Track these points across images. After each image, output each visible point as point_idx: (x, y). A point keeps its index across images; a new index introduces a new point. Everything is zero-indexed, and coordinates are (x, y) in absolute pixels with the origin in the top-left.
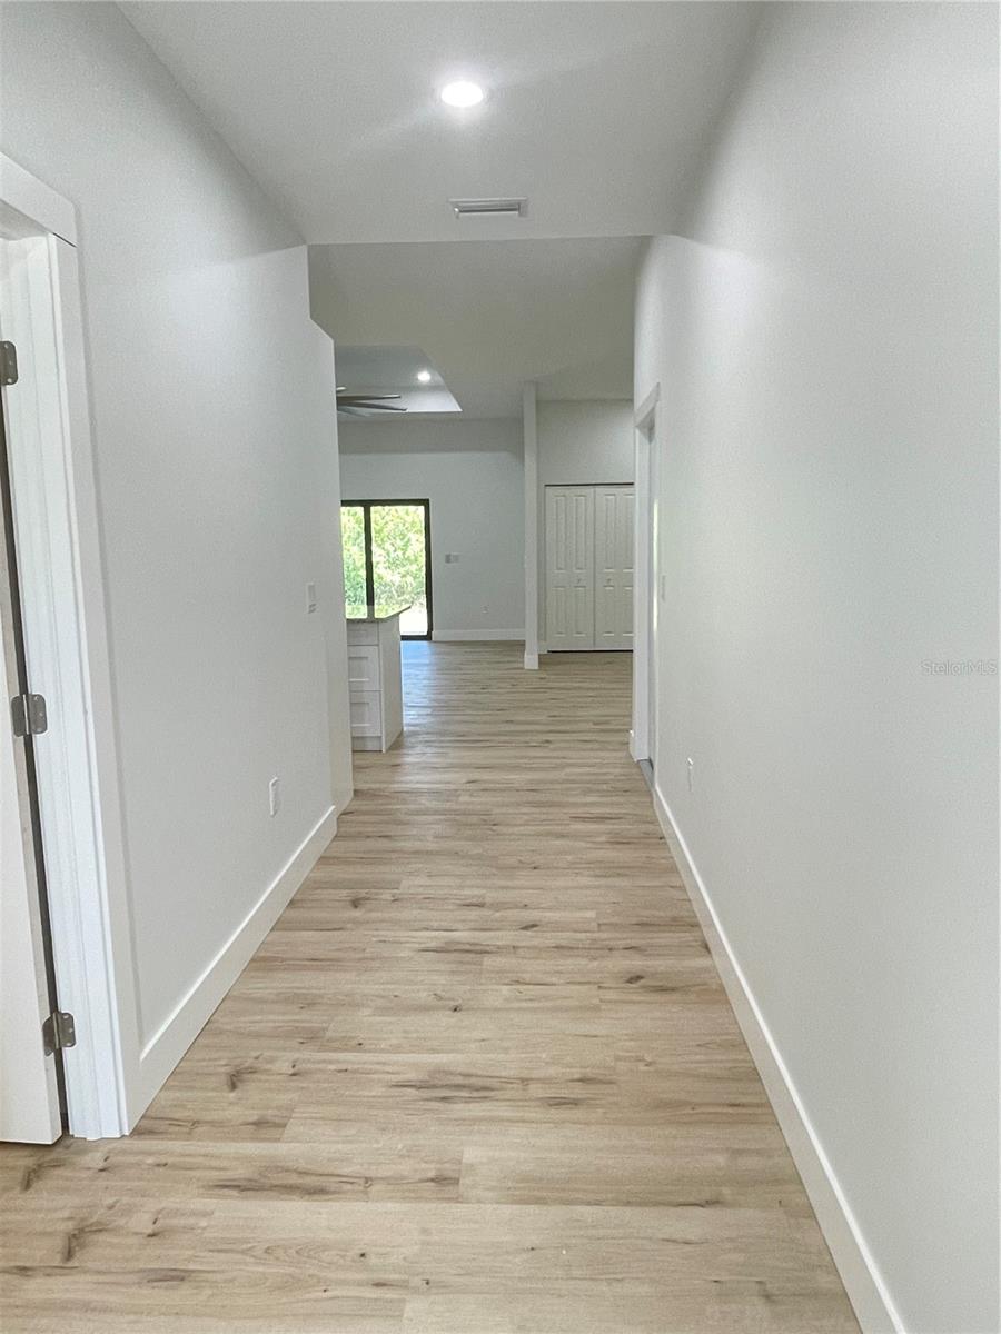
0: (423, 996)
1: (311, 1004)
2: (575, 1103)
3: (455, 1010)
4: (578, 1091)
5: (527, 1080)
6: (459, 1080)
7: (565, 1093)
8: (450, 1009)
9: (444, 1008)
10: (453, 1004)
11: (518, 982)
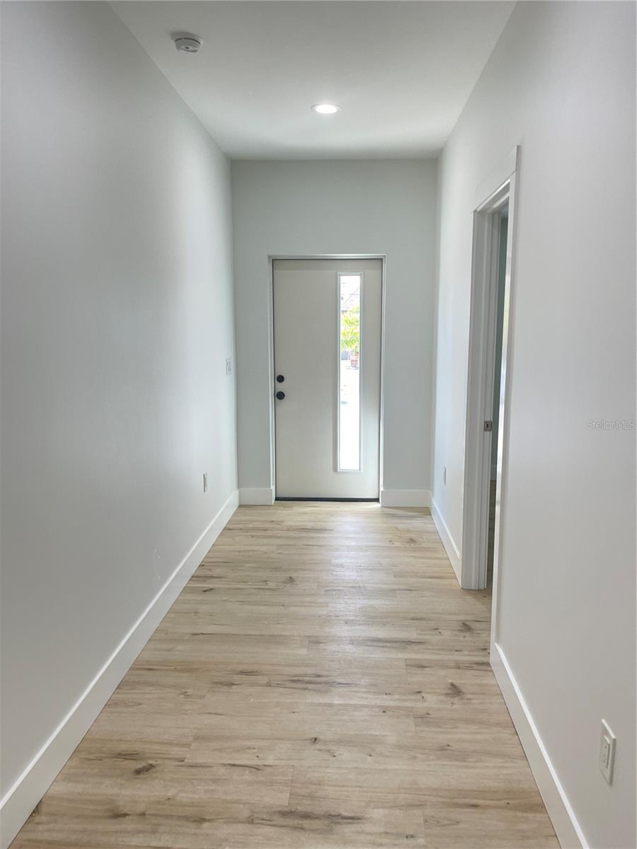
0: (345, 754)
1: (442, 749)
2: (242, 673)
3: (316, 739)
4: (237, 679)
5: (267, 686)
6: (310, 686)
7: (245, 677)
8: (320, 740)
9: (325, 742)
10: (318, 746)
11: (257, 768)
